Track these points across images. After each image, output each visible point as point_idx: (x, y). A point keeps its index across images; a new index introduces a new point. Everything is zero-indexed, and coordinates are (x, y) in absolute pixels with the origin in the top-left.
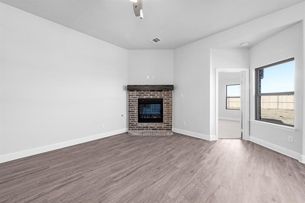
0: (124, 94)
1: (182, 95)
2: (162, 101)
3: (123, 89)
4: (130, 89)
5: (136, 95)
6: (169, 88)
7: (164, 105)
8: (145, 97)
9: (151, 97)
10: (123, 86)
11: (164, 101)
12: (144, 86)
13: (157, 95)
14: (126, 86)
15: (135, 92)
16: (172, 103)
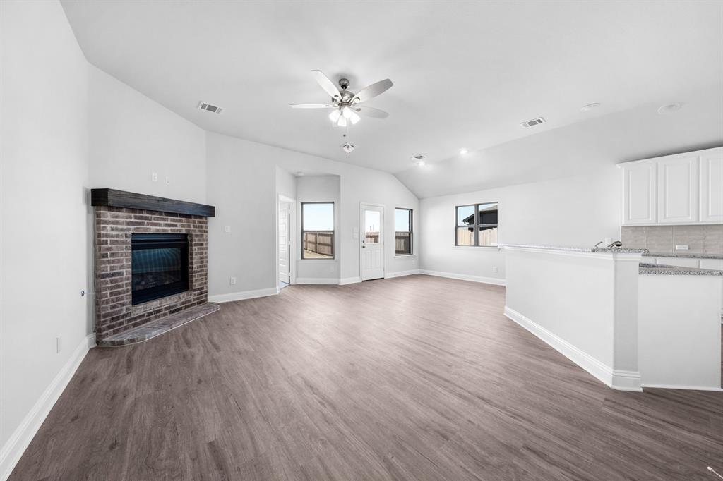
1: (228, 229)
2: (191, 240)
7: (195, 250)
8: (152, 229)
9: (169, 230)
11: (195, 240)
13: (181, 226)
15: (124, 213)
16: (206, 244)
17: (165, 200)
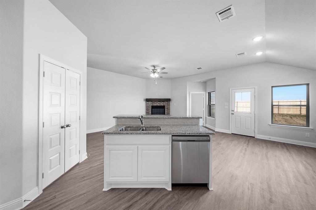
0: (144, 103)
1: (175, 104)
2: (165, 107)
3: (144, 101)
4: (147, 100)
5: (150, 104)
6: (169, 100)
7: (166, 109)
8: (155, 105)
9: (159, 105)
10: (144, 99)
11: (166, 107)
12: (155, 99)
13: (162, 104)
14: (145, 99)
15: (150, 102)
16: (170, 108)
17: (156, 99)
